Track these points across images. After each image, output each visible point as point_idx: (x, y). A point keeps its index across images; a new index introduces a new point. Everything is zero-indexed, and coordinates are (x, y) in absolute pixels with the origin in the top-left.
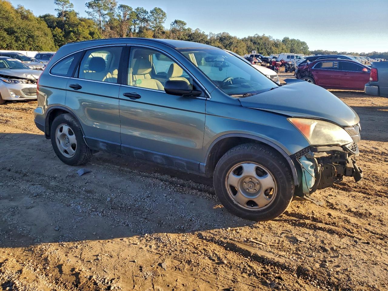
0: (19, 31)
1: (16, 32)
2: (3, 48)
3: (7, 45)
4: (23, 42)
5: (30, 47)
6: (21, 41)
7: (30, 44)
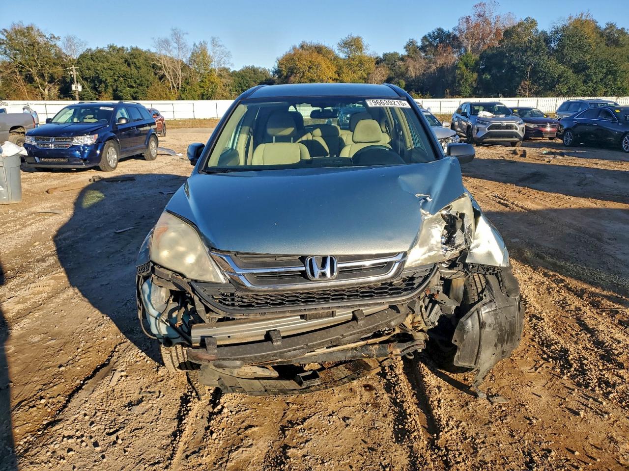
0: (593, 65)
1: (588, 68)
2: (562, 94)
3: (569, 88)
4: (596, 82)
5: (604, 90)
6: (592, 82)
7: (606, 85)
